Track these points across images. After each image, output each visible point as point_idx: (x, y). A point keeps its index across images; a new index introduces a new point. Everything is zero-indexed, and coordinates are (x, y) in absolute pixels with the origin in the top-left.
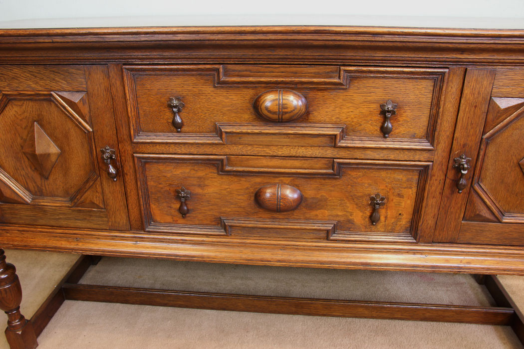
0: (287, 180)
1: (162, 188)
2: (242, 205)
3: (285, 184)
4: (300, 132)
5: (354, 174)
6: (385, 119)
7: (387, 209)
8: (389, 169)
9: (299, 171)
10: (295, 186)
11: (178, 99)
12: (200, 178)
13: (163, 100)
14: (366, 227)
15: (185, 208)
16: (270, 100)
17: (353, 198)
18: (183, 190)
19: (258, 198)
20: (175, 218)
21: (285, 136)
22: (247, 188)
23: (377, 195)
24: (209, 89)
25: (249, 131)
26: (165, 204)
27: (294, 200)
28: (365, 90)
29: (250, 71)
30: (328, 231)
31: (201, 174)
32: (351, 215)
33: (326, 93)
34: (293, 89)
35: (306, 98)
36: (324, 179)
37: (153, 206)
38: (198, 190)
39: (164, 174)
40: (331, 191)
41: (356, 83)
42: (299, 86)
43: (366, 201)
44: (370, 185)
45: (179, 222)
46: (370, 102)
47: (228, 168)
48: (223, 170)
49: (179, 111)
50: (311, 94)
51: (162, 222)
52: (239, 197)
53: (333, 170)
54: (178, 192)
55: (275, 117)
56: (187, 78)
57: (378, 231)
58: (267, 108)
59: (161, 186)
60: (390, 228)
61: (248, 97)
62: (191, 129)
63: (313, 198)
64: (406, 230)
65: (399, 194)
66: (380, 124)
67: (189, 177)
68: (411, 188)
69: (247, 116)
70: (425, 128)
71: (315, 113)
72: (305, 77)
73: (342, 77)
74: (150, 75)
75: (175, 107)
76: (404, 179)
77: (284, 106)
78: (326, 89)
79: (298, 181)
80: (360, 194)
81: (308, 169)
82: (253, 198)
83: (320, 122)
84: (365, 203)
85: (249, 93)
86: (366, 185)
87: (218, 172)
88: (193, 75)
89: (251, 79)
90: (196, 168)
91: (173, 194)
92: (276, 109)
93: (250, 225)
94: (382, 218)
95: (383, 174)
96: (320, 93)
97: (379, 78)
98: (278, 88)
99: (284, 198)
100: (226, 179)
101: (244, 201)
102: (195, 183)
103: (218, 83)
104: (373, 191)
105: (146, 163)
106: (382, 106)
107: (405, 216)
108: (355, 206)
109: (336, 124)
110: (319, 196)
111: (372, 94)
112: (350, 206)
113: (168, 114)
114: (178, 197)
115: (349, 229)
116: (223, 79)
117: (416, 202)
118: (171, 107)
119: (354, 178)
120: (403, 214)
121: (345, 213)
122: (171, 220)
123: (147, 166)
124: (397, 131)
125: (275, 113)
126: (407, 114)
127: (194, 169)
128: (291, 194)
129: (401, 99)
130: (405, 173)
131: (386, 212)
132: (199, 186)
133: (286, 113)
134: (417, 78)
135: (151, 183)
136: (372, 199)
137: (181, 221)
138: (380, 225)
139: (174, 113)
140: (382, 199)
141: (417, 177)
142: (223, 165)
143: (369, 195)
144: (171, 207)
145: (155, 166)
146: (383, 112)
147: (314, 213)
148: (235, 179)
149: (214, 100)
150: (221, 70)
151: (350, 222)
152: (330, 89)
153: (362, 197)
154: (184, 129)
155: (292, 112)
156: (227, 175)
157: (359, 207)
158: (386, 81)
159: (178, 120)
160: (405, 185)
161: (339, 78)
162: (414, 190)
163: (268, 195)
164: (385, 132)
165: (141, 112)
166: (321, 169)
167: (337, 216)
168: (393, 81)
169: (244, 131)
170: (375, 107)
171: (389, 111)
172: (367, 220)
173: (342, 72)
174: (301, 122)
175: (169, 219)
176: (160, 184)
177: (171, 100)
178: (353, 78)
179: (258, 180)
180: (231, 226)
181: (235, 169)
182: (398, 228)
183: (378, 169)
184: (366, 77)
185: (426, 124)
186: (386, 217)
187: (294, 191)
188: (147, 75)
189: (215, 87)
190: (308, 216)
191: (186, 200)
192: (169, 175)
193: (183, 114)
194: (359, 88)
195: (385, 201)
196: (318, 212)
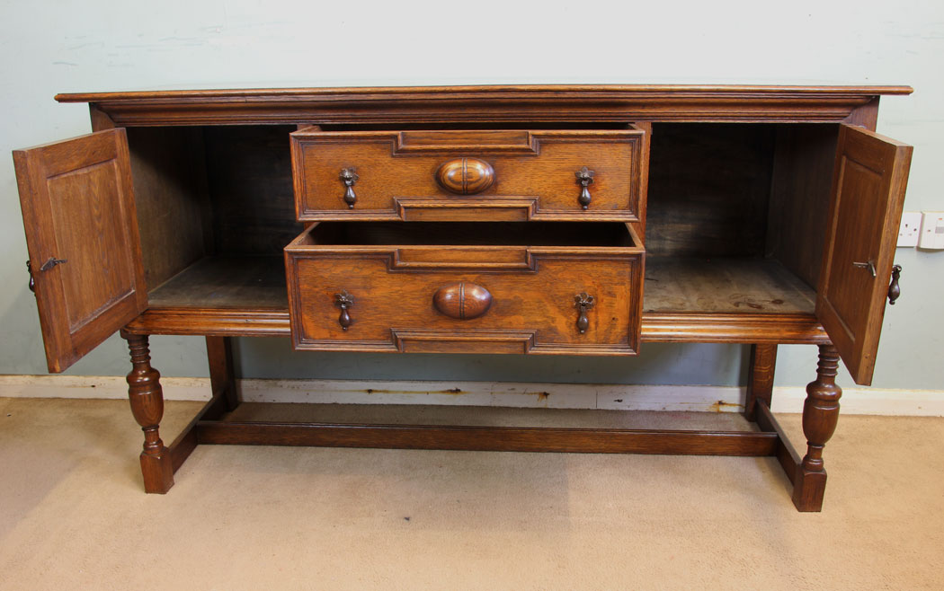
0: (472, 277)
1: (317, 292)
2: (418, 311)
3: (470, 282)
4: (488, 205)
5: (552, 267)
6: (582, 187)
7: (596, 312)
8: (595, 261)
9: (485, 264)
10: (483, 285)
11: (351, 171)
12: (365, 278)
13: (334, 172)
14: (573, 338)
15: (347, 318)
16: (453, 170)
17: (553, 299)
18: (344, 295)
19: (437, 302)
20: (334, 333)
21: (471, 210)
22: (423, 290)
23: (583, 294)
24: (386, 159)
25: (431, 205)
26: (321, 314)
27: (481, 302)
28: (557, 156)
29: (431, 138)
30: (525, 342)
31: (366, 272)
32: (553, 322)
33: (515, 161)
34: (478, 157)
35: (493, 167)
36: (517, 275)
37: (305, 317)
38: (363, 294)
39: (322, 274)
40: (526, 290)
41: (547, 150)
42: (485, 153)
43: (569, 303)
44: (573, 281)
45: (337, 337)
46: (564, 170)
47: (399, 264)
48: (394, 267)
49: (352, 185)
50: (499, 163)
51: (317, 337)
52: (414, 302)
53: (527, 263)
54: (338, 297)
55: (460, 187)
56: (362, 146)
57: (589, 342)
58: (450, 178)
59: (317, 289)
60: (603, 337)
61: (429, 168)
62: (365, 205)
63: (505, 300)
64: (624, 339)
65: (609, 293)
66: (578, 195)
67: (352, 277)
68: (623, 284)
69: (428, 189)
70: (627, 197)
71: (504, 184)
72: (491, 143)
73: (530, 142)
74: (321, 143)
75: (348, 179)
76: (614, 273)
77: (469, 175)
78: (514, 156)
79: (486, 279)
80: (561, 294)
81: (496, 262)
82: (431, 303)
83: (510, 194)
84: (568, 304)
85: (430, 163)
86: (568, 281)
87: (388, 269)
88: (368, 143)
89: (432, 147)
90: (360, 265)
91: (331, 300)
92: (460, 178)
93: (428, 338)
94: (592, 325)
95: (588, 267)
96: (508, 162)
97: (571, 143)
98: (461, 156)
99: (469, 298)
100: (397, 279)
101: (420, 306)
102: (359, 284)
103: (396, 152)
104: (576, 289)
105: (298, 260)
106: (577, 174)
107: (620, 321)
108: (557, 309)
109: (528, 197)
110: (511, 297)
111: (566, 161)
112: (552, 310)
113: (340, 188)
114: (337, 302)
115: (551, 341)
116: (402, 146)
117: (631, 302)
118: (344, 179)
119: (553, 273)
120: (617, 319)
121: (545, 319)
122: (328, 336)
123: (300, 263)
124: (596, 202)
125: (458, 183)
126: (606, 182)
127: (358, 267)
128: (478, 295)
129: (598, 166)
130: (614, 264)
131: (597, 317)
132: (365, 288)
133: (471, 183)
134: (612, 142)
135: (304, 287)
136: (578, 299)
137: (341, 336)
138: (591, 335)
139: (347, 186)
140: (590, 300)
141: (629, 270)
142: (393, 260)
143: (574, 294)
144: (328, 318)
145: (310, 262)
146: (580, 182)
147: (507, 320)
148: (408, 278)
149: (392, 172)
150: (400, 137)
151: (552, 330)
152: (519, 156)
153: (565, 297)
154: (358, 205)
155: (477, 181)
156: (399, 273)
157: (562, 310)
158: (579, 145)
159: (351, 193)
160: (616, 281)
161: (528, 143)
162: (628, 286)
163: (449, 297)
164: (583, 203)
165: (308, 186)
166: (512, 262)
167: (536, 323)
168: (587, 146)
169: (425, 205)
170: (569, 175)
171: (585, 179)
172: (573, 327)
173: (530, 137)
174: (489, 194)
175: (325, 334)
176: (316, 287)
177: (342, 172)
178: (544, 142)
179: (437, 278)
180: (404, 340)
181: (408, 264)
182: (612, 338)
183: (582, 261)
184: (557, 143)
185: (628, 192)
186: (597, 323)
187: (481, 292)
188: (317, 144)
189: (393, 156)
190: (500, 324)
191: (348, 307)
192: (326, 275)
193: (357, 187)
194: (550, 155)
195: (594, 301)
196: (513, 319)
